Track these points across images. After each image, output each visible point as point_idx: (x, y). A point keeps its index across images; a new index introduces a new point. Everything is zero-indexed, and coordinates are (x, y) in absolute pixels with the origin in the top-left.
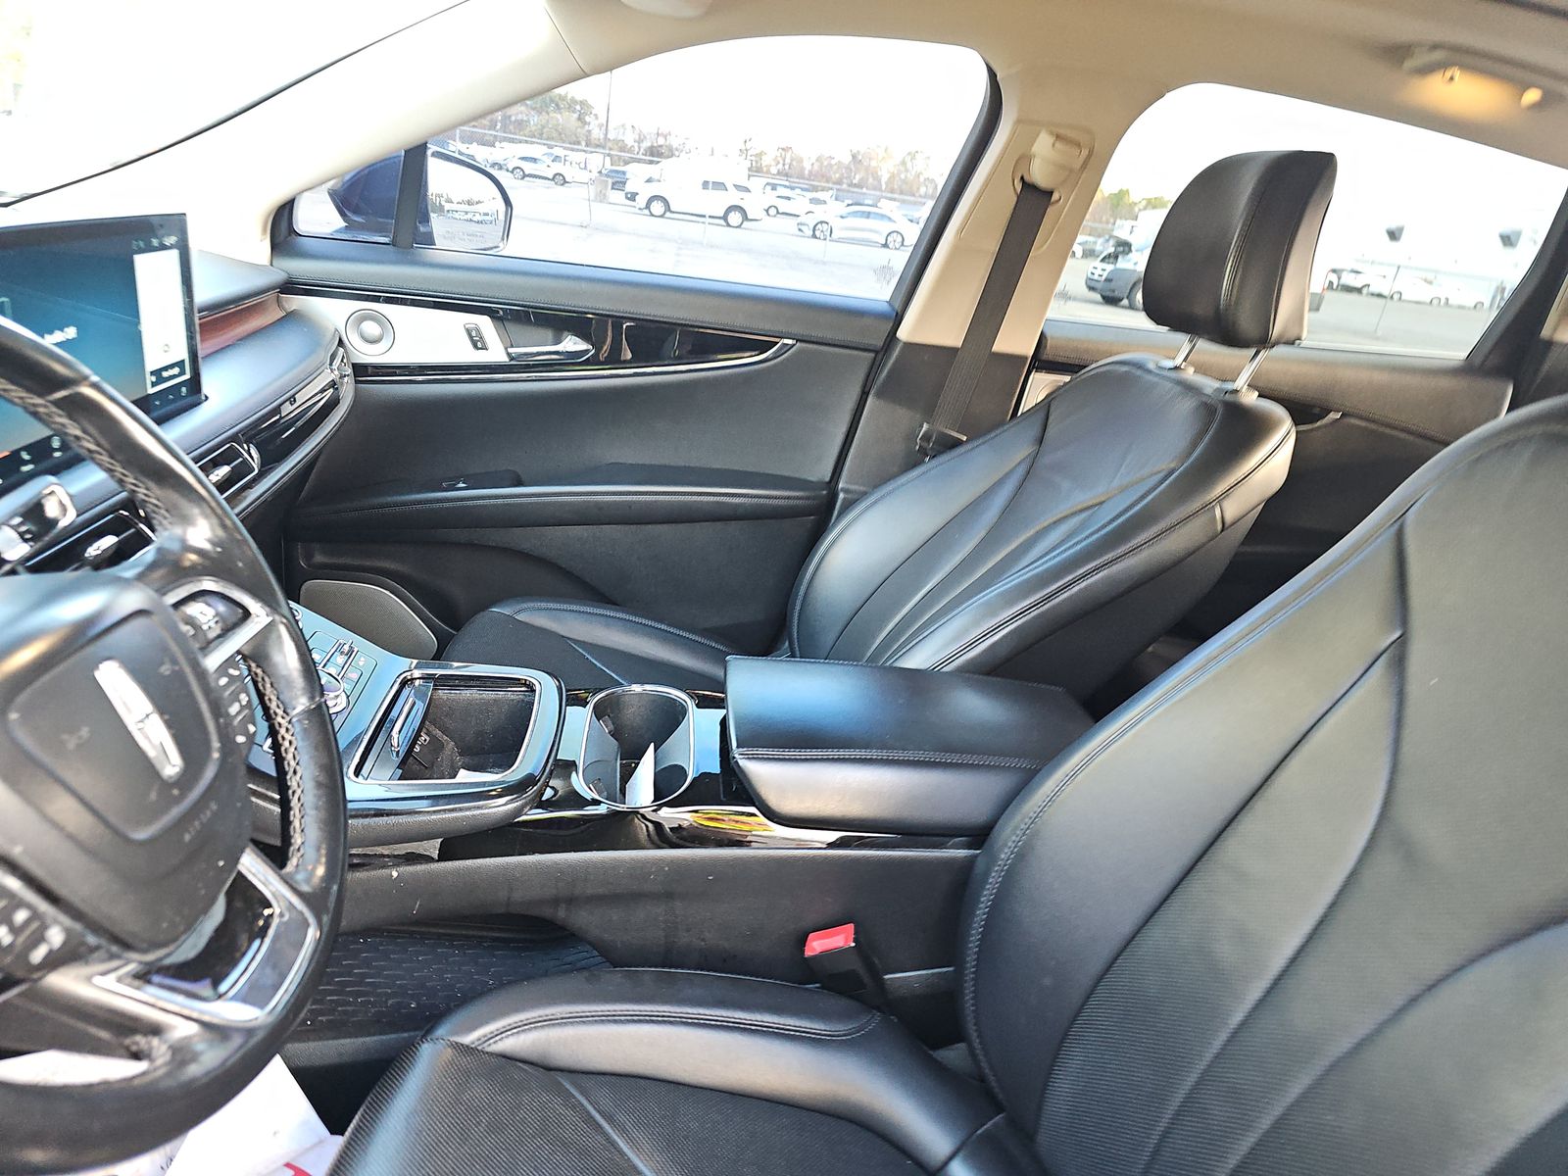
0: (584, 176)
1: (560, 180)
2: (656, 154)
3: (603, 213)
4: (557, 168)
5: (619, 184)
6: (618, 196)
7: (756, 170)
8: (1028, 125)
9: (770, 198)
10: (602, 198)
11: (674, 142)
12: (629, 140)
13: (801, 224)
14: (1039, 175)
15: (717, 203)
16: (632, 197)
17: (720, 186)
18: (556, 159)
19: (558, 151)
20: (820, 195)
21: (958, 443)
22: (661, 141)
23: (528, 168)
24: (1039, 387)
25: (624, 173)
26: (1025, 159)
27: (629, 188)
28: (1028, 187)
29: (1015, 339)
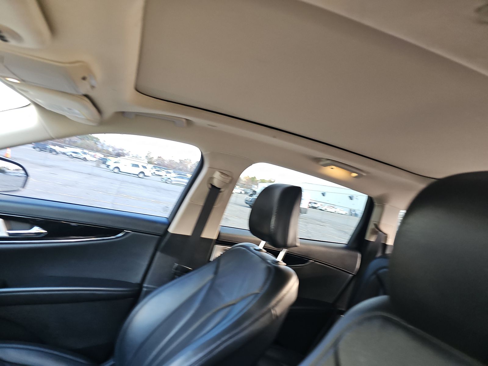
0: (94, 159)
1: (85, 159)
2: (118, 155)
3: (97, 171)
4: (84, 156)
5: (104, 163)
6: (104, 166)
7: (150, 163)
8: (212, 169)
9: (154, 170)
10: (98, 166)
11: (125, 152)
12: (111, 150)
13: (162, 179)
14: (216, 183)
15: (136, 171)
16: (108, 166)
17: (137, 166)
18: (85, 153)
19: (85, 151)
20: (169, 171)
21: (188, 271)
22: (121, 151)
23: (74, 155)
24: (218, 251)
25: (106, 159)
26: (212, 178)
27: (108, 163)
28: (213, 186)
29: (210, 233)
